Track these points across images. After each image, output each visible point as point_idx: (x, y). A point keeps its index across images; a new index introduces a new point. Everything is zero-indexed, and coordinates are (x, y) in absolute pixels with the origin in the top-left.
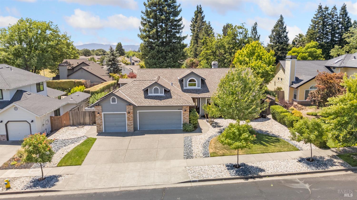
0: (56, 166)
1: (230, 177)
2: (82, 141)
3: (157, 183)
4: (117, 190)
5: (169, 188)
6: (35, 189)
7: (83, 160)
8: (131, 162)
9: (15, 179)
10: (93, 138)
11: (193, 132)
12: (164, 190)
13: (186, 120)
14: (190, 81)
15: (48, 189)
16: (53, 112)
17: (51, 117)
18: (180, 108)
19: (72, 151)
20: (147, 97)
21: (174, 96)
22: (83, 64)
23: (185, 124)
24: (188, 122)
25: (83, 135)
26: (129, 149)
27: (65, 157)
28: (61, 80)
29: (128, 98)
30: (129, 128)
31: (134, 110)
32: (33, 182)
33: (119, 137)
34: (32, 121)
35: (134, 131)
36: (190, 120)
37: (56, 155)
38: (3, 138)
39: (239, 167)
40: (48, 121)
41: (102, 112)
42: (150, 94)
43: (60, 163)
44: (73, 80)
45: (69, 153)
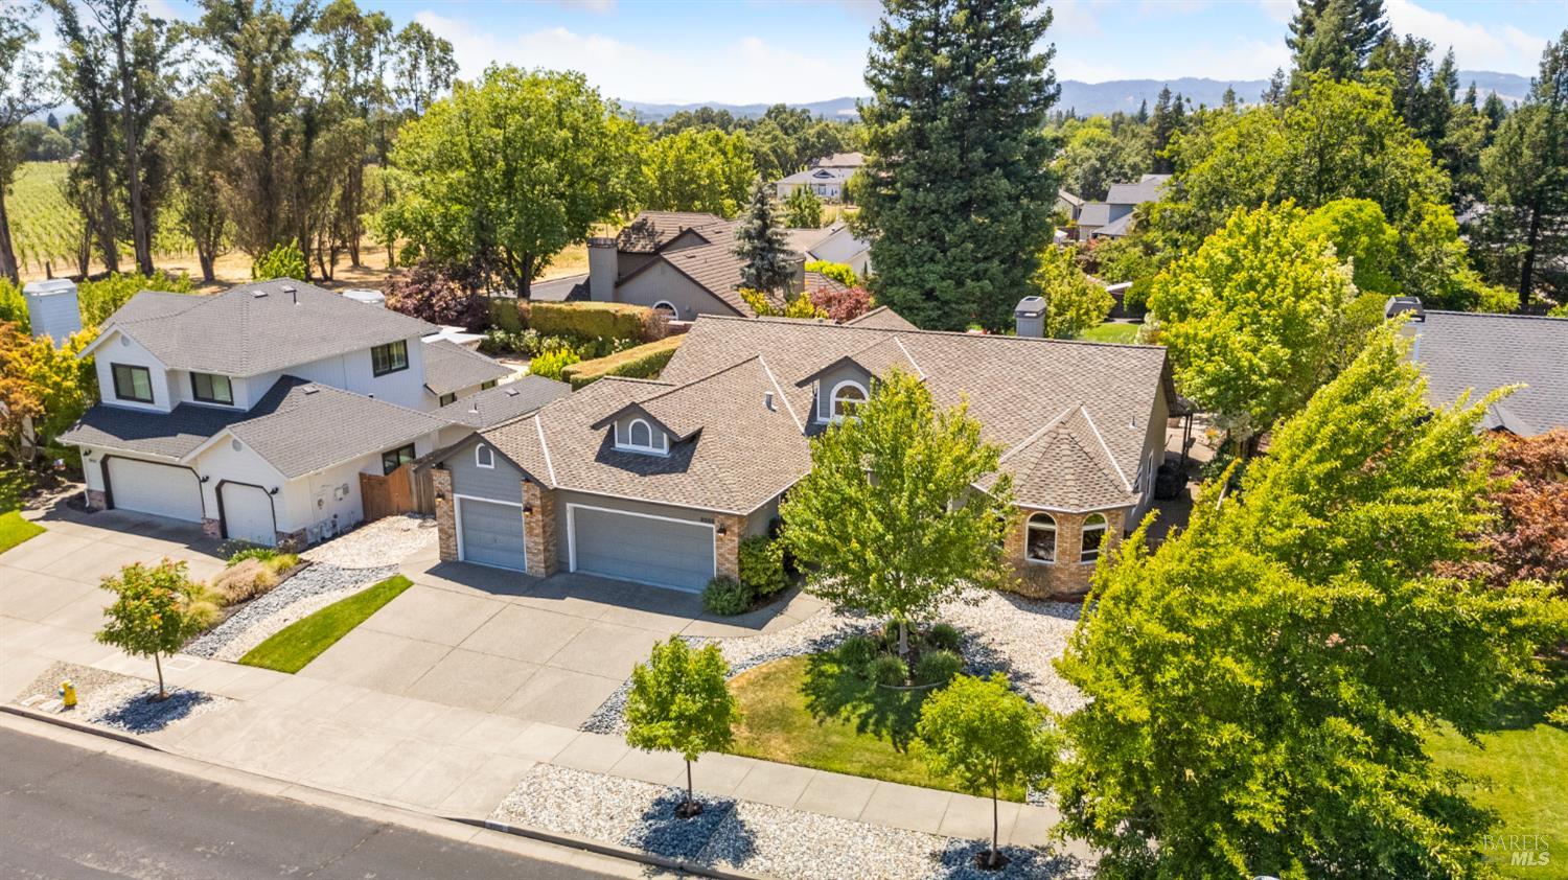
0: (236, 660)
1: (617, 846)
2: (369, 585)
3: (396, 799)
4: (271, 790)
5: (402, 830)
6: (113, 730)
7: (313, 658)
10: (406, 580)
12: (380, 830)
13: (728, 565)
14: (843, 391)
15: (133, 735)
16: (374, 454)
17: (362, 476)
18: (708, 516)
19: (314, 616)
20: (608, 455)
21: (697, 465)
22: (689, 238)
23: (724, 579)
24: (735, 576)
25: (395, 561)
26: (465, 645)
27: (281, 633)
28: (577, 303)
29: (546, 450)
30: (533, 561)
31: (554, 499)
32: (134, 702)
33: (478, 592)
34: (275, 491)
35: (549, 576)
36: (742, 570)
37: (271, 618)
38: (213, 530)
39: (695, 813)
40: (346, 490)
41: (453, 491)
42: (619, 446)
43: (252, 654)
44: (612, 307)
45: (304, 622)
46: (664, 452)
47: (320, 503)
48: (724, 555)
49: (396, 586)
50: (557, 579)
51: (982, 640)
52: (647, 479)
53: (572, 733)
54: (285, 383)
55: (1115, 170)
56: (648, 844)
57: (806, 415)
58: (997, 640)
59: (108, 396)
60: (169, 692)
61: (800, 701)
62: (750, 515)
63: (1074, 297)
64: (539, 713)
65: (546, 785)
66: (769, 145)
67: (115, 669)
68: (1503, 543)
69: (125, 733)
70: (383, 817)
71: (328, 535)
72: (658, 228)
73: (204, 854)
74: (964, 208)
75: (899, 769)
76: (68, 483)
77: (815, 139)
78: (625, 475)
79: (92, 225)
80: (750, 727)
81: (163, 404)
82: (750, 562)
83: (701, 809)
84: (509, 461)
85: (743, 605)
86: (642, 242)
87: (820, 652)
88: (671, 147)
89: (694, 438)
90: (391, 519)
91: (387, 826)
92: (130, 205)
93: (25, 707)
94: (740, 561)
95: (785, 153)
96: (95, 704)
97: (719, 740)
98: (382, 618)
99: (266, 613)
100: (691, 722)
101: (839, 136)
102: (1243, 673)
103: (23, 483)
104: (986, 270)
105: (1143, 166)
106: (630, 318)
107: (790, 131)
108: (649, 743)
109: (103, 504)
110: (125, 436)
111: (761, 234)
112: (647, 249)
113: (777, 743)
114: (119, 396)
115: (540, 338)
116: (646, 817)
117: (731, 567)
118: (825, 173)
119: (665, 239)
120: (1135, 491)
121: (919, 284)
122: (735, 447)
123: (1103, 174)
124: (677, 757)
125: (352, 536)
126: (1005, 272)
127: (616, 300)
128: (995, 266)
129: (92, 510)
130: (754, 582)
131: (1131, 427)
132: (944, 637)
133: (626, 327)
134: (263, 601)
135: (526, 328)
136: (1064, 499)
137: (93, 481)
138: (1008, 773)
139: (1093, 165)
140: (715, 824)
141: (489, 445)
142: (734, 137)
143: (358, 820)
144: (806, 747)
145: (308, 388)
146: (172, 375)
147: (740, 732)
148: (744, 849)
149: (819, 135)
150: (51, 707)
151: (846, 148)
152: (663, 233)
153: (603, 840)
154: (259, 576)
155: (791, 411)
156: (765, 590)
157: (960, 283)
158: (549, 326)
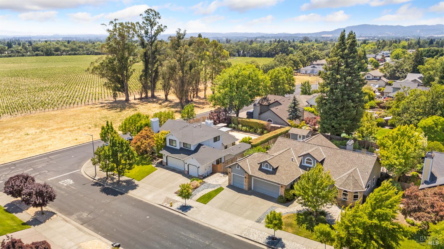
0: (196, 200)
1: (262, 243)
2: (216, 188)
4: (207, 225)
5: (228, 235)
6: (179, 211)
7: (208, 202)
8: (228, 212)
9: (177, 201)
10: (223, 188)
11: (283, 204)
12: (225, 235)
14: (308, 159)
15: (183, 213)
16: (215, 160)
17: (213, 164)
18: (279, 184)
19: (208, 193)
20: (260, 169)
21: (277, 174)
22: (277, 103)
23: (281, 196)
24: (284, 195)
25: (220, 184)
26: (235, 203)
27: (202, 196)
28: (251, 119)
29: (249, 167)
30: (246, 187)
31: (250, 177)
32: (181, 206)
33: (236, 192)
34: (199, 167)
35: (248, 190)
36: (285, 195)
37: (200, 193)
38: (186, 172)
39: (275, 239)
40: (210, 167)
41: (232, 172)
42: (263, 167)
43: (198, 199)
44: (258, 121)
45: (206, 195)
46: (271, 170)
47: (206, 169)
48: (282, 192)
49: (220, 189)
50: (250, 191)
51: (331, 214)
52: (268, 175)
53: (254, 222)
54: (200, 145)
55: (400, 70)
56: (267, 243)
57: (300, 163)
58: (334, 215)
59: (168, 145)
60: (187, 205)
61: (295, 223)
62: (287, 185)
63: (370, 126)
64: (247, 218)
65: (250, 231)
66: (299, 59)
67: (176, 199)
68: (432, 211)
69: (182, 212)
70: (225, 233)
71: (207, 176)
72: (269, 99)
73: (199, 234)
74: (342, 109)
75: (311, 237)
76: (157, 158)
77: (312, 56)
78: (264, 174)
79: (144, 87)
80: (285, 226)
81: (178, 147)
82: (287, 194)
83: (276, 239)
84: (243, 169)
85: (285, 201)
86: (265, 102)
87: (299, 214)
88: (274, 72)
89: (277, 168)
90: (218, 173)
91: (226, 234)
92: (151, 82)
93: (164, 205)
94: (285, 193)
95: (304, 61)
96: (176, 206)
97: (280, 228)
98: (219, 195)
99: (199, 192)
100: (276, 225)
101: (319, 55)
102: (360, 231)
103: (150, 158)
104: (346, 123)
105: (409, 69)
106: (262, 124)
107: (305, 54)
108: (269, 227)
109: (166, 164)
110: (172, 153)
111: (294, 107)
112: (267, 104)
113: (290, 229)
114: (170, 145)
115: (242, 126)
116: (267, 239)
117: (283, 194)
118: (314, 67)
119: (271, 102)
120: (365, 188)
121: (330, 124)
122: (285, 170)
123: (396, 72)
124: (273, 230)
125: (212, 177)
126: (351, 123)
127: (259, 119)
128: (349, 122)
129: (164, 165)
130: (287, 197)
131: (367, 174)
132: (323, 213)
133: (261, 126)
134: (198, 189)
135: (239, 124)
136: (351, 189)
137: (164, 160)
138: (327, 241)
139: (393, 69)
140: (278, 242)
141: (239, 165)
142: (289, 68)
143: (221, 232)
144: (295, 231)
145: (203, 146)
146: (180, 143)
147: (283, 227)
148: (283, 246)
149: (313, 55)
150: (168, 205)
151: (321, 58)
152: (270, 100)
153: (260, 242)
154: (197, 184)
155: (297, 161)
156: (289, 199)
157: (340, 125)
158: (244, 124)
